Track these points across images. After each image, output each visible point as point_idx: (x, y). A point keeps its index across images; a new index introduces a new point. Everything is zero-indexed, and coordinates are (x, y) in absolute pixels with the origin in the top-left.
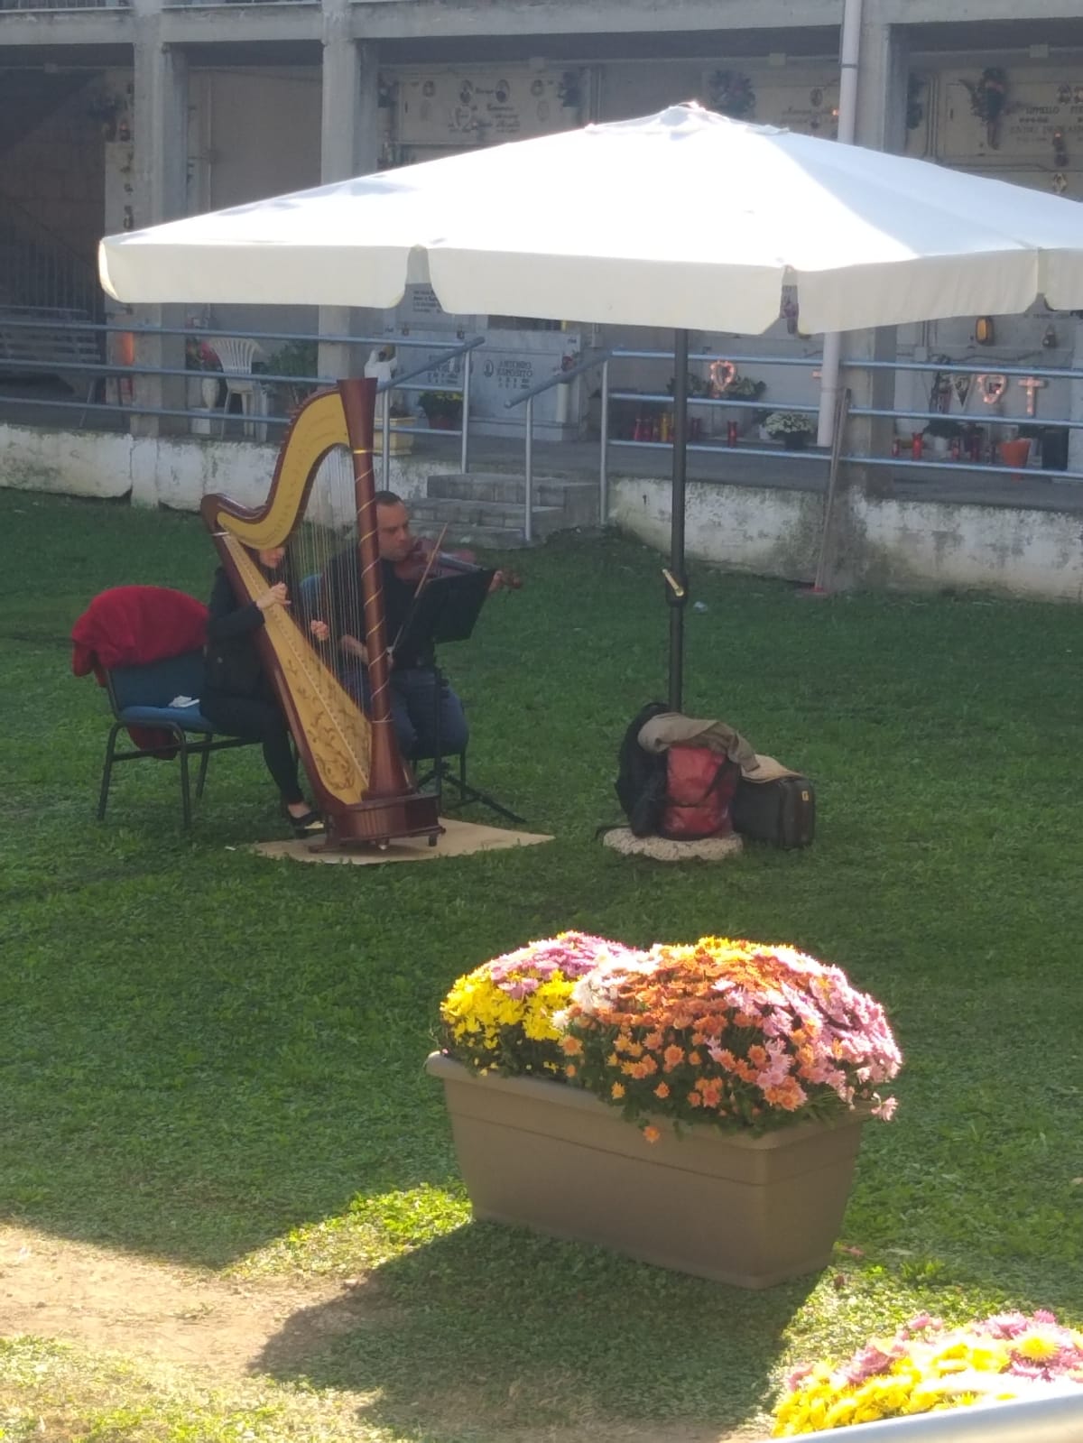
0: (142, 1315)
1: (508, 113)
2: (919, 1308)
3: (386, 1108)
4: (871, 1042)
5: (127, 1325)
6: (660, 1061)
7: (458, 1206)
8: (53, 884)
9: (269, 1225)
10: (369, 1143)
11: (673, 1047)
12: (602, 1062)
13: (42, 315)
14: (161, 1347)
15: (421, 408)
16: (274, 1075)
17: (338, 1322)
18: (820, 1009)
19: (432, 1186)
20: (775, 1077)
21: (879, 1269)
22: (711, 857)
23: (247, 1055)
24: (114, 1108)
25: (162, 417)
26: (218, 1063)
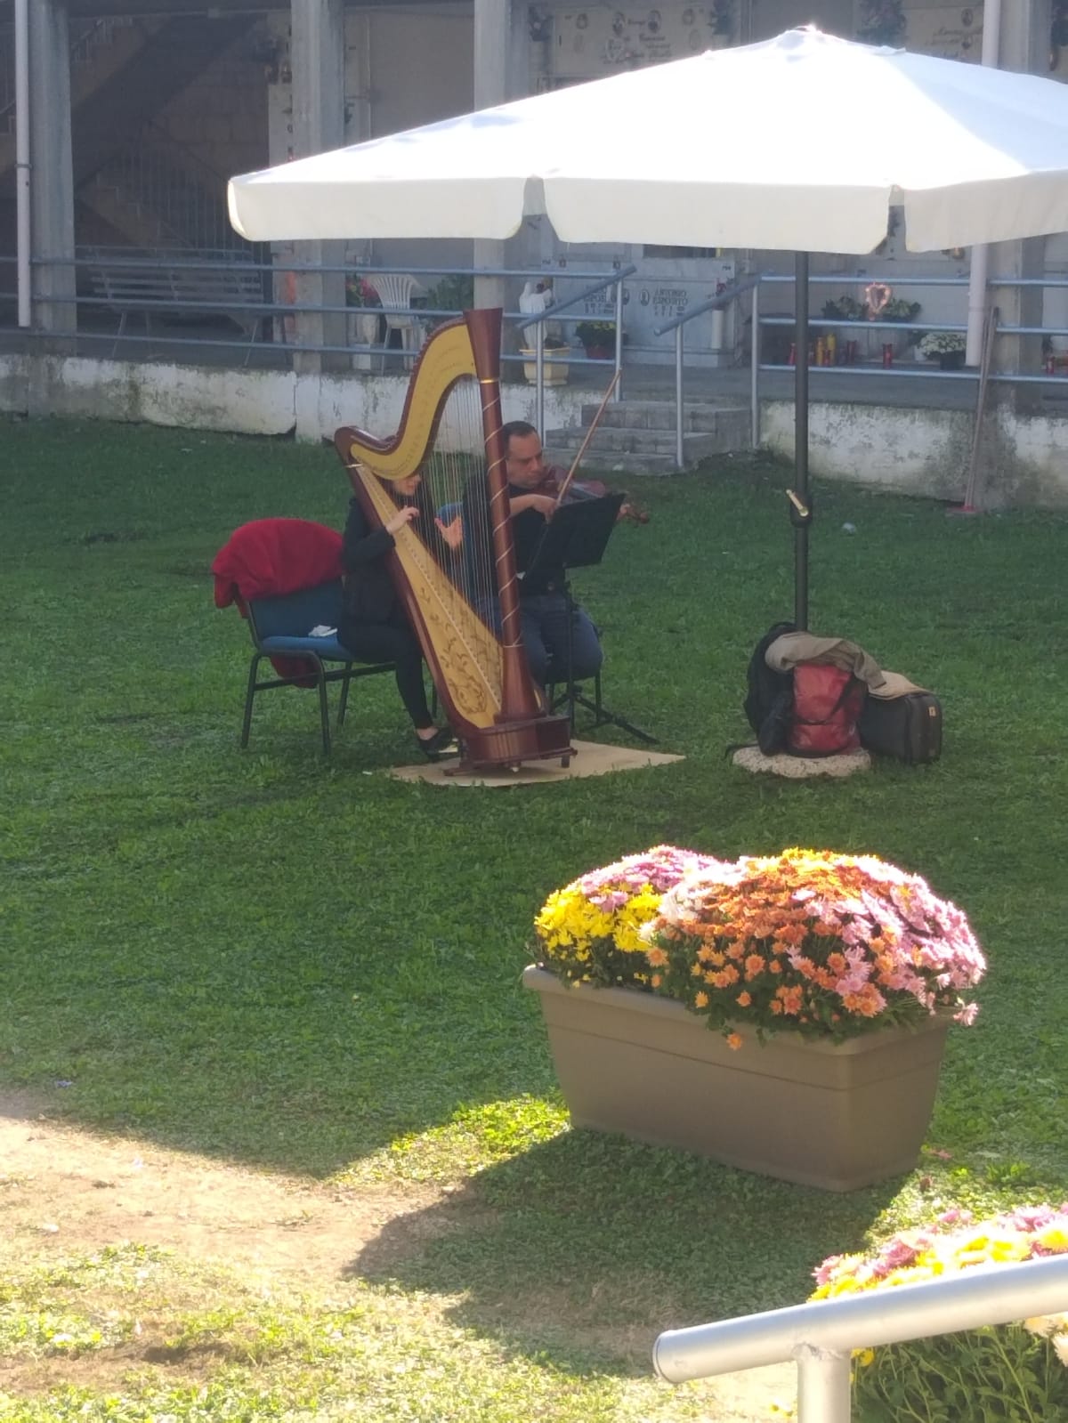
0: (244, 1222)
1: (661, 43)
2: (1001, 1209)
3: (496, 1021)
4: (952, 948)
5: (229, 1232)
6: (741, 969)
7: (557, 1115)
8: (194, 810)
9: (372, 1135)
10: (477, 1055)
11: (754, 956)
12: (688, 971)
13: (211, 257)
14: (261, 1253)
15: (578, 339)
16: (390, 991)
17: (430, 1228)
18: (901, 917)
19: (534, 1096)
20: (854, 984)
21: (964, 1171)
22: (839, 773)
23: (366, 972)
24: (233, 1024)
25: (322, 353)
26: (337, 981)
